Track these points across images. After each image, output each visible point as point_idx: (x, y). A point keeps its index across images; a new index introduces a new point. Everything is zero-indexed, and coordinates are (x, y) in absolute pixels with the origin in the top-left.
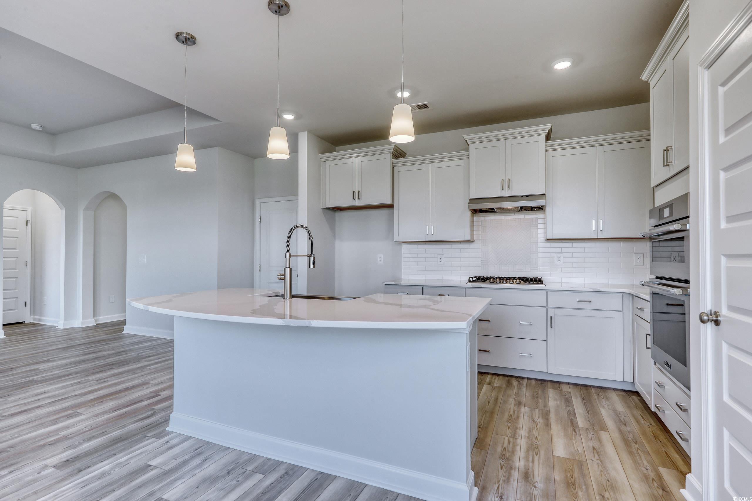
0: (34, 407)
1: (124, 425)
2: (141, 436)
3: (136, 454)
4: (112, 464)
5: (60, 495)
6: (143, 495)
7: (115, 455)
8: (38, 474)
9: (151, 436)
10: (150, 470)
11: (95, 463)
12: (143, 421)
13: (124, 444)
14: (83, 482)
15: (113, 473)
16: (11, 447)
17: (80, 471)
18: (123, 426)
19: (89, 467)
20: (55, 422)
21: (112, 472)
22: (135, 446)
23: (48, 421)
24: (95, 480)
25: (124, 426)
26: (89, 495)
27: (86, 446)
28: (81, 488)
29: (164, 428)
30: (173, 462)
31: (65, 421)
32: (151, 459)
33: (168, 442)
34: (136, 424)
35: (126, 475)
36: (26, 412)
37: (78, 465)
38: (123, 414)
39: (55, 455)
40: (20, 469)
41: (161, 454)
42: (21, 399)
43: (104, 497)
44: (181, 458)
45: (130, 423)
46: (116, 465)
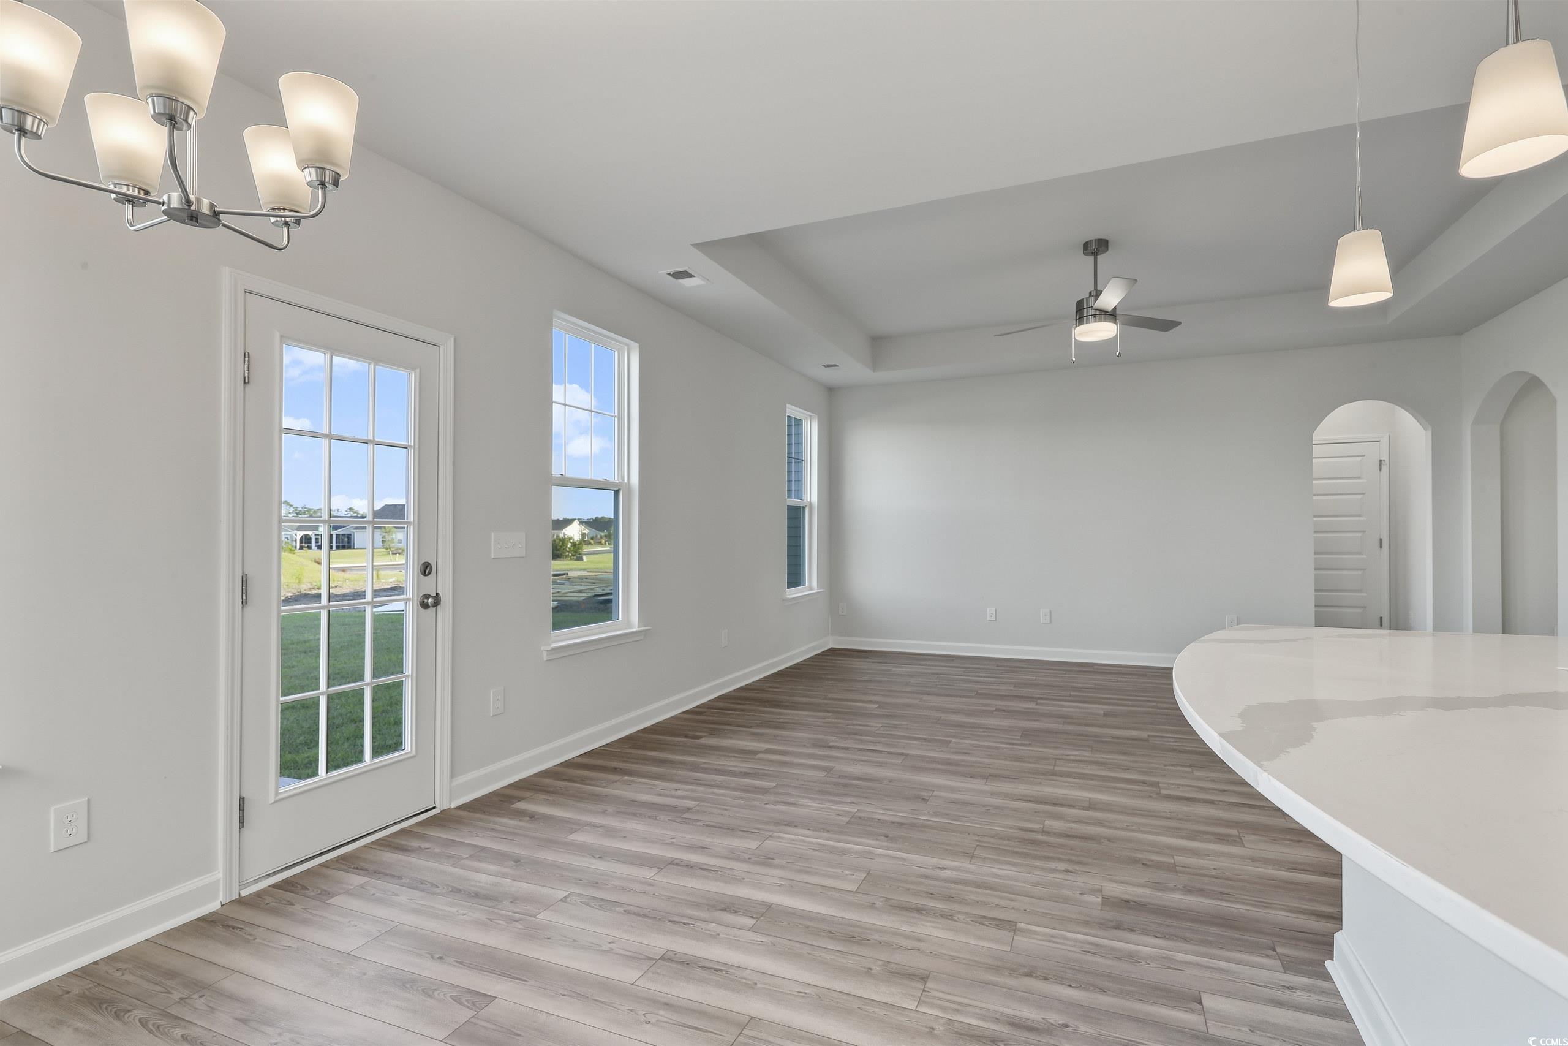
0: (1203, 800)
1: (1271, 903)
2: (1266, 941)
3: (1211, 965)
4: (1160, 951)
5: (1058, 940)
6: (1120, 1036)
7: (1186, 940)
8: (1081, 894)
9: (1282, 955)
10: (1188, 1010)
11: (1145, 932)
12: (1313, 918)
13: (1222, 933)
14: (1097, 945)
15: (1141, 965)
16: (1109, 840)
17: (1118, 927)
18: (1265, 905)
19: (1132, 931)
20: (1194, 836)
21: (1144, 963)
22: (1231, 950)
23: (1187, 829)
24: (1110, 956)
25: (1267, 906)
26: (1074, 969)
27: (1177, 899)
28: (1085, 951)
29: (1322, 958)
30: (1242, 1031)
31: (1210, 841)
32: (1216, 993)
33: (1293, 988)
34: (1295, 915)
35: (1150, 985)
36: (1186, 802)
37: (1127, 917)
38: (1297, 884)
39: (1127, 884)
40: (1078, 873)
41: (1246, 999)
42: (1208, 779)
43: (1084, 988)
44: (1265, 1037)
45: (1285, 908)
46: (1163, 958)
